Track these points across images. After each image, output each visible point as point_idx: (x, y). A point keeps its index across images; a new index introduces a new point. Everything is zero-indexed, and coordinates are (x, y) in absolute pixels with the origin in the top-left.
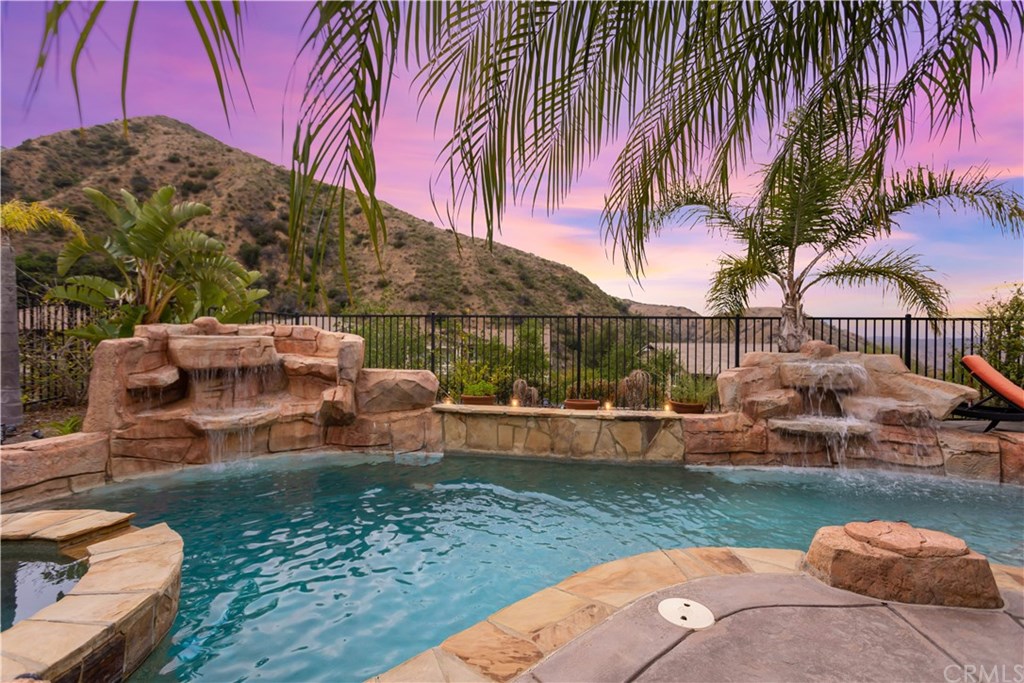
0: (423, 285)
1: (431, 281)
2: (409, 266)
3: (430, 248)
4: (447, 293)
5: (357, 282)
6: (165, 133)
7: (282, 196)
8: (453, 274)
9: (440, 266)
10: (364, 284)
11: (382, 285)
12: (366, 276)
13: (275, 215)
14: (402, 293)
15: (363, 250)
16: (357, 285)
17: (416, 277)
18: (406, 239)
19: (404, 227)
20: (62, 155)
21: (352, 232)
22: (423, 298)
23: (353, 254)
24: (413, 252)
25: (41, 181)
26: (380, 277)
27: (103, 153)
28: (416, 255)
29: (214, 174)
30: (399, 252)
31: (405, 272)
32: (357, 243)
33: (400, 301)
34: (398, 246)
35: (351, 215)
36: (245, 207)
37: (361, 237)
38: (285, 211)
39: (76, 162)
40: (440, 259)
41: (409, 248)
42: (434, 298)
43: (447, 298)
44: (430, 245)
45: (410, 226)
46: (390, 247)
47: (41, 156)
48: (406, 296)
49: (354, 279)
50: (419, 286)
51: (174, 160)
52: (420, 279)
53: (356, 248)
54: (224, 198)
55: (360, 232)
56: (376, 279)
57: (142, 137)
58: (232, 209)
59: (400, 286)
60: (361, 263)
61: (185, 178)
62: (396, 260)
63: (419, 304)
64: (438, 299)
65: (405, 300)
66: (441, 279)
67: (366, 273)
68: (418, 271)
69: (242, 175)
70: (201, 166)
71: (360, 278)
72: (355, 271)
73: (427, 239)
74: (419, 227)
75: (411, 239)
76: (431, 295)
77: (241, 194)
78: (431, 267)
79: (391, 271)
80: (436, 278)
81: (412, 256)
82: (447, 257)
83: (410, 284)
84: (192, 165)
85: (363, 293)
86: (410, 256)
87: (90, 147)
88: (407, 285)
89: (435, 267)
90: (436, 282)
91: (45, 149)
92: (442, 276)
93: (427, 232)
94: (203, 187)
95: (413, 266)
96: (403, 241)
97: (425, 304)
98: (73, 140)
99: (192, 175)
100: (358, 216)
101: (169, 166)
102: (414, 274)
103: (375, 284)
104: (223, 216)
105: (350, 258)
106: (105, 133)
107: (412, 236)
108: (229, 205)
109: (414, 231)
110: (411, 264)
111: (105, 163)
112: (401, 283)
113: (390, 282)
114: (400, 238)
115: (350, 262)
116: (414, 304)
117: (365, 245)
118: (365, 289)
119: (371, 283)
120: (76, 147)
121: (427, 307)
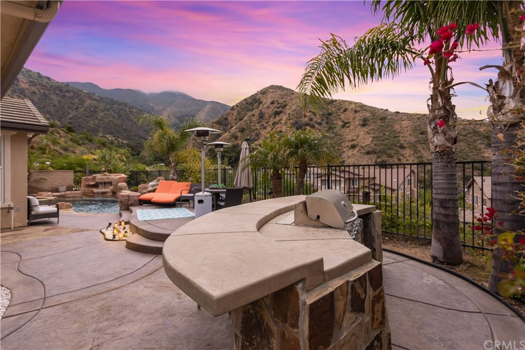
0: (375, 145)
1: (380, 143)
2: (368, 135)
3: (383, 124)
4: (389, 148)
5: (341, 146)
6: (272, 92)
7: (311, 110)
8: (395, 137)
9: (387, 133)
10: (344, 147)
11: (353, 147)
12: (346, 143)
13: (306, 119)
14: (362, 150)
15: (346, 130)
16: (341, 148)
17: (372, 141)
18: (369, 121)
19: (368, 114)
20: (241, 109)
21: (342, 122)
22: (374, 152)
23: (341, 133)
24: (372, 127)
25: (235, 120)
26: (353, 143)
27: (253, 105)
28: (373, 129)
29: (286, 105)
30: (364, 128)
31: (366, 139)
32: (343, 127)
33: (361, 154)
34: (363, 125)
35: (342, 113)
36: (294, 118)
37: (346, 123)
38: (311, 116)
39: (245, 110)
40: (388, 129)
41: (370, 125)
42: (380, 152)
43: (389, 152)
44: (383, 122)
45: (372, 114)
46: (359, 127)
47: (236, 111)
48: (364, 152)
49: (340, 145)
50: (372, 146)
51: (272, 103)
52: (374, 142)
53: (343, 129)
54: (287, 115)
55: (346, 121)
56: (350, 144)
57: (264, 96)
58: (290, 119)
59: (362, 147)
60: (344, 136)
61: (276, 109)
62: (362, 133)
63: (371, 155)
64: (383, 152)
65: (364, 154)
66: (387, 141)
67: (346, 141)
68: (373, 138)
69: (295, 104)
70: (281, 103)
71: (343, 145)
72: (340, 141)
73: (381, 119)
74: (377, 113)
75: (372, 121)
76: (378, 150)
77: (293, 112)
78: (382, 134)
79: (358, 139)
80: (383, 141)
81: (371, 130)
82: (393, 128)
83: (368, 145)
84: (278, 104)
85: (344, 152)
86: (370, 130)
87: (250, 104)
88: (366, 146)
89: (384, 134)
90: (384, 143)
91: (237, 108)
92: (387, 139)
93: (383, 116)
94: (281, 112)
95: (371, 135)
96: (366, 122)
97: (374, 155)
98: (245, 102)
99: (278, 108)
100: (345, 113)
101: (271, 106)
102: (371, 140)
103: (350, 147)
104: (286, 123)
105: (339, 135)
106: (254, 97)
107: (372, 119)
108: (288, 118)
109: (374, 116)
110: (370, 134)
111: (253, 109)
112: (363, 145)
113: (357, 145)
114: (365, 121)
115: (339, 137)
116: (368, 156)
117: (347, 127)
118: (344, 149)
119: (348, 146)
120: (246, 105)
121: (376, 157)
